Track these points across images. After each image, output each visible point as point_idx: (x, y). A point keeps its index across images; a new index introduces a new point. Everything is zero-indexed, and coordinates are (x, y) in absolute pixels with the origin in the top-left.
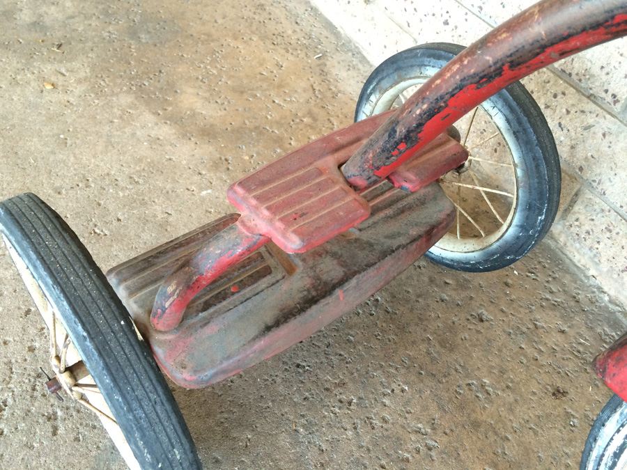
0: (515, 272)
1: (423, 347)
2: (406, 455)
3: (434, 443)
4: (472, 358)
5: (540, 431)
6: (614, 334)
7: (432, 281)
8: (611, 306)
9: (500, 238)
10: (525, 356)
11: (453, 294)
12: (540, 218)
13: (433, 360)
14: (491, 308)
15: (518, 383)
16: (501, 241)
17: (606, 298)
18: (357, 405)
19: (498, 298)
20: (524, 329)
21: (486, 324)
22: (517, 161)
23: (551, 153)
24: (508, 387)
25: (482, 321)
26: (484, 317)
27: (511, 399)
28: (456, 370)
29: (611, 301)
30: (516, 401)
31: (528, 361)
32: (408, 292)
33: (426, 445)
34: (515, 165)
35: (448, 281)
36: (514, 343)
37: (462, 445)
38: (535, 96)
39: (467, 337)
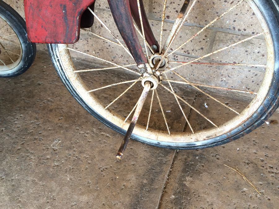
0: (45, 67)
1: (22, 102)
2: (31, 131)
3: (39, 123)
4: (41, 95)
5: (72, 101)
6: (83, 67)
7: (15, 83)
8: (78, 61)
9: (22, 51)
10: (59, 86)
11: (26, 83)
12: (26, 35)
13: (27, 103)
14: (41, 80)
15: (60, 94)
16: (23, 52)
17: (76, 59)
18: (5, 129)
19: (42, 76)
20: (55, 80)
21: (41, 85)
22: (5, 19)
23: (13, 12)
24: (57, 96)
25: (40, 85)
26: (40, 83)
27: (59, 98)
28: (37, 101)
29: (77, 59)
30: (61, 98)
31: (60, 87)
32: (8, 91)
33: (37, 125)
34: (6, 21)
35: (22, 80)
36: (53, 85)
37: (49, 117)
38: (11, 6)
39: (37, 91)
